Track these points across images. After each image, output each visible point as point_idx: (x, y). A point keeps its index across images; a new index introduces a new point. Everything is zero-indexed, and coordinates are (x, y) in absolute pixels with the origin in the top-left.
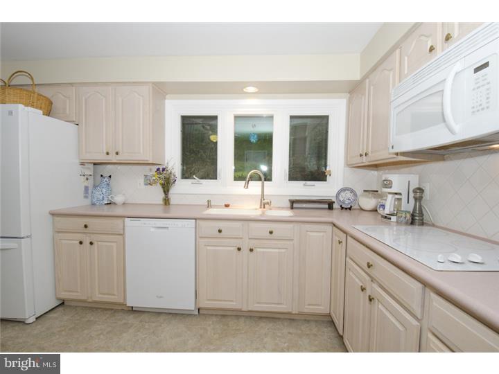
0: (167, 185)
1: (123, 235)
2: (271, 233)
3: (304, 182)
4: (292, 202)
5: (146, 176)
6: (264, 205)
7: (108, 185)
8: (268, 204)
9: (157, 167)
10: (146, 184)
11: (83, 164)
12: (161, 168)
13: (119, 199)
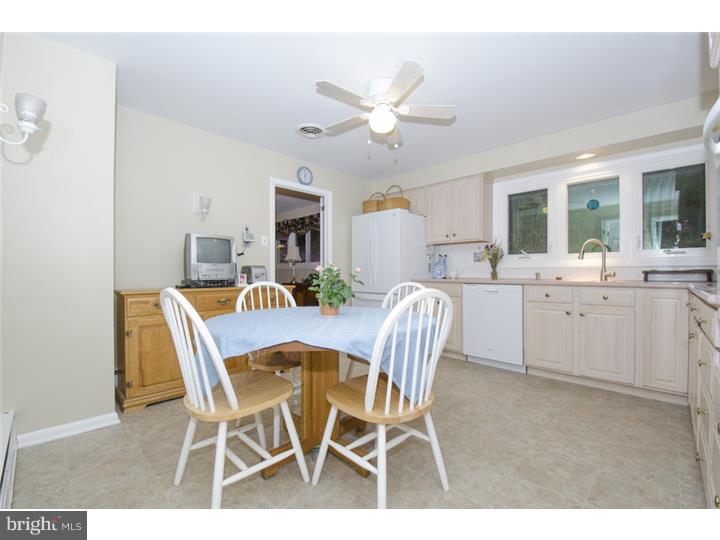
0: (495, 260)
1: (461, 297)
2: (605, 298)
4: (646, 274)
5: (475, 254)
6: (606, 277)
7: (444, 262)
8: (610, 276)
9: (485, 244)
10: (475, 261)
11: (428, 246)
12: (489, 245)
13: (453, 274)
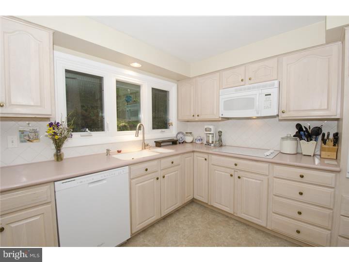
2: (172, 163)
3: (161, 130)
6: (145, 147)
